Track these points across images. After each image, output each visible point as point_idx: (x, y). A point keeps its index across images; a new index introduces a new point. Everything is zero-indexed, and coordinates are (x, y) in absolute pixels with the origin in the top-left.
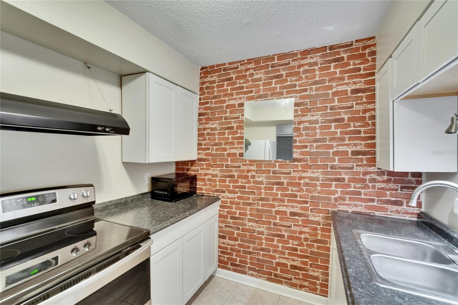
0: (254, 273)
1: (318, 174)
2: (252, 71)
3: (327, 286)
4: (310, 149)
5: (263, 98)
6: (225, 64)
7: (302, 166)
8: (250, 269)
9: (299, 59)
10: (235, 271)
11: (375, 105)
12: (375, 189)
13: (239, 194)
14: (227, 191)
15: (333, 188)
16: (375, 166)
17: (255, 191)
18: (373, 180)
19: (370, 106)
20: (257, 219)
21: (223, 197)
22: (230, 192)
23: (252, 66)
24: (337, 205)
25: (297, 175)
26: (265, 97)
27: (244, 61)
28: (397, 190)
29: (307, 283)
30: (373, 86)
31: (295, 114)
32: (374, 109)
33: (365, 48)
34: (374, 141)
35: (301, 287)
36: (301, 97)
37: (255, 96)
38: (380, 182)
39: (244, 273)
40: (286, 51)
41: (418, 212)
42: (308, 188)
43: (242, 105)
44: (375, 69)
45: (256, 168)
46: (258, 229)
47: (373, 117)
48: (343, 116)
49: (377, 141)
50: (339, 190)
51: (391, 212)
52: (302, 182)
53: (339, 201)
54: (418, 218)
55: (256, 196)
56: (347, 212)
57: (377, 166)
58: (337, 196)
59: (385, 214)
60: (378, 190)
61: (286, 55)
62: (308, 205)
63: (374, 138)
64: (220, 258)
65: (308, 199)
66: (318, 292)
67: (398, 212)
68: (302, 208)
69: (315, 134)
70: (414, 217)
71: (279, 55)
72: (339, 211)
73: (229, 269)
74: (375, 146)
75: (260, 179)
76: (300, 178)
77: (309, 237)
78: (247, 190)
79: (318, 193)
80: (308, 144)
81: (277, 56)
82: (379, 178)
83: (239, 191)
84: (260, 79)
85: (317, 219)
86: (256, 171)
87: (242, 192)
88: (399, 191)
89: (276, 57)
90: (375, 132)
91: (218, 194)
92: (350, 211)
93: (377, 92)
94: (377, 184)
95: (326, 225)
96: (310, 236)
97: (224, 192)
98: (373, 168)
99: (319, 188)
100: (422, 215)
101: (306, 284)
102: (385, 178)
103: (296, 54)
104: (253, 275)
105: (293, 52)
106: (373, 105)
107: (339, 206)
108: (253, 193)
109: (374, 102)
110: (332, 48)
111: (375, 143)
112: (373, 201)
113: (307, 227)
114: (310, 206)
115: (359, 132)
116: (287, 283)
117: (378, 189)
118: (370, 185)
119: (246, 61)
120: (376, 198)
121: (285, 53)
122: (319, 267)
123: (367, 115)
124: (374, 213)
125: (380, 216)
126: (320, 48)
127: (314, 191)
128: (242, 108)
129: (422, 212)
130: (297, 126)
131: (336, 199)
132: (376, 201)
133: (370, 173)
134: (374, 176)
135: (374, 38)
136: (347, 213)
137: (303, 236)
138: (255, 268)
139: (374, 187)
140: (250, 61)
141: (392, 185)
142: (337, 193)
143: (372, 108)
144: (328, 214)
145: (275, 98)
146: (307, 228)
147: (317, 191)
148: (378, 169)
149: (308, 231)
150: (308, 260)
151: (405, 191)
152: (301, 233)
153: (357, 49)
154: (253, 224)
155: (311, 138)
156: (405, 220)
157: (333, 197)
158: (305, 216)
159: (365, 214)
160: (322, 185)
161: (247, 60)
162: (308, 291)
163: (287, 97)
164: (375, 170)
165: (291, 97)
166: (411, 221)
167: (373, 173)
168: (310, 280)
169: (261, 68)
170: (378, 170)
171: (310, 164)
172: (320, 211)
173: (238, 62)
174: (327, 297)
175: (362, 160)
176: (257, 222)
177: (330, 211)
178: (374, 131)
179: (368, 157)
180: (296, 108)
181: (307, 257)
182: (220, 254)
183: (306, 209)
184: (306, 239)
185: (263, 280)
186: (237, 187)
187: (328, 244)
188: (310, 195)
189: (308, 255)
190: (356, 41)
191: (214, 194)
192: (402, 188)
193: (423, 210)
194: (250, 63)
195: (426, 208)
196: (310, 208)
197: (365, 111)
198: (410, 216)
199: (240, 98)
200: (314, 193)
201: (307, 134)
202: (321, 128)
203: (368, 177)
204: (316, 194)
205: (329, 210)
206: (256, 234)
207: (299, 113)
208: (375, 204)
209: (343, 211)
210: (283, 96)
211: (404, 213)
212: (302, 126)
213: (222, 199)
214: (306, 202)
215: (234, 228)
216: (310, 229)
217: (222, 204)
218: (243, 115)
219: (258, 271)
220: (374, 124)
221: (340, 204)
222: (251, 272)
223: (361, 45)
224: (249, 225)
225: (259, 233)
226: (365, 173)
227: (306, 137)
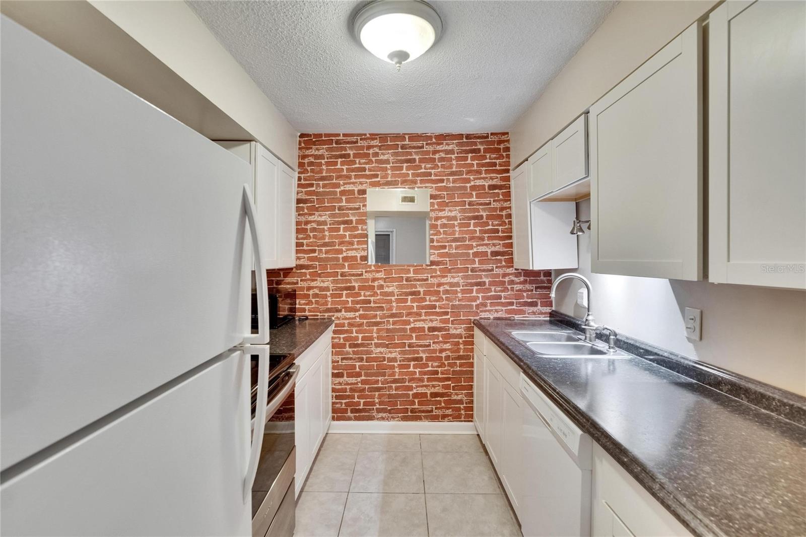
0: (384, 415)
1: (458, 278)
2: (377, 150)
3: (472, 409)
4: (449, 250)
5: (392, 186)
6: (338, 135)
7: (441, 270)
8: (379, 411)
9: (434, 143)
10: (357, 419)
11: (510, 203)
12: (513, 291)
13: (361, 312)
14: (343, 310)
15: (474, 294)
16: (512, 266)
17: (384, 305)
18: (512, 282)
19: (506, 204)
20: (387, 343)
21: (338, 318)
22: (348, 310)
23: (376, 143)
24: (479, 312)
25: (435, 281)
26: (394, 185)
27: (365, 135)
28: (532, 290)
29: (451, 410)
30: (508, 183)
31: (431, 208)
32: (510, 208)
33: (500, 142)
34: (511, 241)
35: (444, 417)
36: (438, 189)
37: (381, 182)
38: (517, 283)
39: (370, 418)
40: (420, 132)
41: (550, 311)
42: (449, 296)
43: (363, 192)
44: (510, 166)
45: (384, 275)
46: (389, 355)
47: (509, 216)
48: (481, 213)
49: (515, 241)
50: (480, 295)
51: (528, 313)
52: (441, 289)
53: (481, 308)
54: (550, 317)
55: (385, 312)
56: (488, 319)
57: (515, 267)
58: (478, 302)
59: (523, 317)
60: (517, 293)
61: (419, 136)
62: (449, 317)
63: (510, 237)
64: (334, 405)
65: (449, 309)
66: (463, 419)
67: (534, 313)
68: (442, 321)
69: (454, 233)
70: (547, 317)
71: (411, 135)
72: (481, 318)
73: (349, 419)
74: (512, 246)
75: (390, 290)
76: (439, 285)
77: (451, 355)
78: (372, 305)
79: (459, 301)
80: (447, 244)
81: (409, 135)
82: (516, 280)
83: (361, 307)
84: (387, 162)
85: (458, 332)
86: (385, 280)
87: (365, 309)
88: (534, 292)
89: (407, 137)
90: (512, 231)
91: (330, 314)
92: (492, 317)
93: (513, 190)
94: (515, 286)
95: (468, 337)
96: (451, 353)
97: (340, 311)
98: (511, 269)
99: (460, 295)
100: (553, 313)
101: (449, 412)
102: (522, 279)
103: (430, 138)
104: (383, 419)
105: (427, 134)
106: (509, 203)
107: (481, 314)
108: (381, 308)
109: (510, 200)
110: (468, 137)
111: (512, 243)
112: (512, 304)
113: (449, 342)
114: (451, 317)
115: (497, 231)
116: (427, 418)
117: (517, 291)
118: (509, 287)
119: (368, 136)
120: (515, 301)
121: (418, 134)
122: (463, 388)
123: (504, 213)
124: (514, 317)
125: (519, 320)
126: (456, 135)
127: (455, 299)
128: (364, 196)
129: (553, 311)
130: (433, 222)
131: (477, 306)
132: (515, 304)
133: (509, 274)
134: (512, 278)
135: (507, 133)
136: (488, 321)
137: (444, 355)
138: (387, 408)
139: (512, 289)
140: (373, 136)
141: (528, 286)
142: (479, 299)
143: (508, 206)
144: (471, 324)
145: (406, 187)
146: (448, 344)
147: (457, 299)
148: (516, 269)
149: (450, 347)
150: (450, 383)
151: (539, 292)
152: (441, 351)
153: (493, 143)
154: (382, 350)
155: (450, 237)
156: (540, 320)
157: (474, 304)
158: (446, 330)
159: (506, 319)
160: (463, 291)
161: (369, 134)
162: (452, 420)
163: (422, 187)
164: (513, 272)
165: (426, 187)
166: (545, 321)
167: (511, 274)
168: (453, 406)
169: (389, 147)
170: (515, 271)
171: (449, 267)
172: (462, 322)
173: (358, 135)
174: (472, 421)
175: (500, 261)
176: (387, 346)
177: (472, 321)
178: (510, 230)
179: (507, 257)
180: (432, 201)
181: (448, 379)
182: (334, 400)
183: (447, 321)
184: (448, 358)
185: (397, 421)
186: (358, 302)
187: (472, 359)
188: (451, 304)
189: (450, 376)
190: (492, 134)
191: (325, 316)
192: (537, 288)
193: (554, 308)
194: (373, 139)
195: (556, 306)
196: (451, 319)
197: (502, 209)
198: (544, 316)
199: (361, 183)
200: (454, 301)
201: (445, 233)
202: (461, 225)
203: (507, 279)
204: (457, 303)
205: (471, 319)
206: (386, 362)
207: (436, 207)
208: (514, 307)
209: (485, 319)
210: (417, 185)
211: (539, 314)
212: (439, 223)
213: (336, 322)
214: (446, 313)
215: (354, 360)
216: (452, 345)
217: (336, 329)
218: (365, 206)
219: (390, 412)
220: (510, 223)
221: (481, 311)
222: (380, 415)
223: (496, 138)
224: (377, 351)
225: (390, 360)
226: (505, 275)
227: (445, 236)
